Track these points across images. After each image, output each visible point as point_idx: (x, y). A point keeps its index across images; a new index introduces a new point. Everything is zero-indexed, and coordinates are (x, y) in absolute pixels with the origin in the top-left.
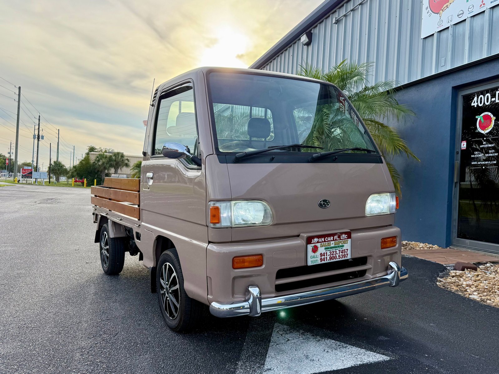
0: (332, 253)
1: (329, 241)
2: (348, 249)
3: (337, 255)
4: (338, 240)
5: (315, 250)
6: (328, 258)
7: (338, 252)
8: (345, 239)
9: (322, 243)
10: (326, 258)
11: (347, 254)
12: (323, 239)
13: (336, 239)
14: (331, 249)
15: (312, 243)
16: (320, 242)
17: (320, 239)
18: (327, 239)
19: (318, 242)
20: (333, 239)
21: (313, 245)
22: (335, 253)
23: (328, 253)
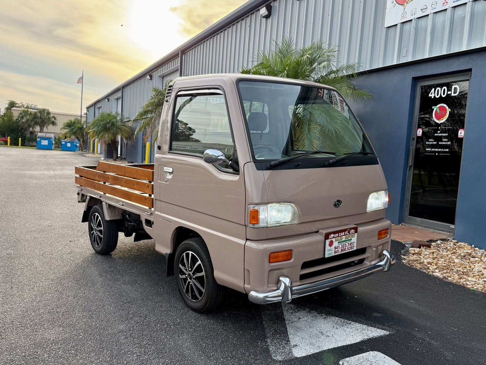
0: (343, 246)
1: (342, 236)
2: (354, 242)
3: (347, 248)
4: (348, 235)
5: (331, 244)
6: (340, 251)
7: (347, 245)
8: (353, 233)
9: (337, 238)
10: (339, 250)
11: (354, 246)
12: (337, 235)
13: (346, 234)
14: (343, 243)
15: (329, 238)
16: (335, 237)
17: (335, 234)
18: (340, 234)
19: (334, 237)
20: (345, 234)
21: (330, 240)
22: (345, 246)
23: (340, 246)
